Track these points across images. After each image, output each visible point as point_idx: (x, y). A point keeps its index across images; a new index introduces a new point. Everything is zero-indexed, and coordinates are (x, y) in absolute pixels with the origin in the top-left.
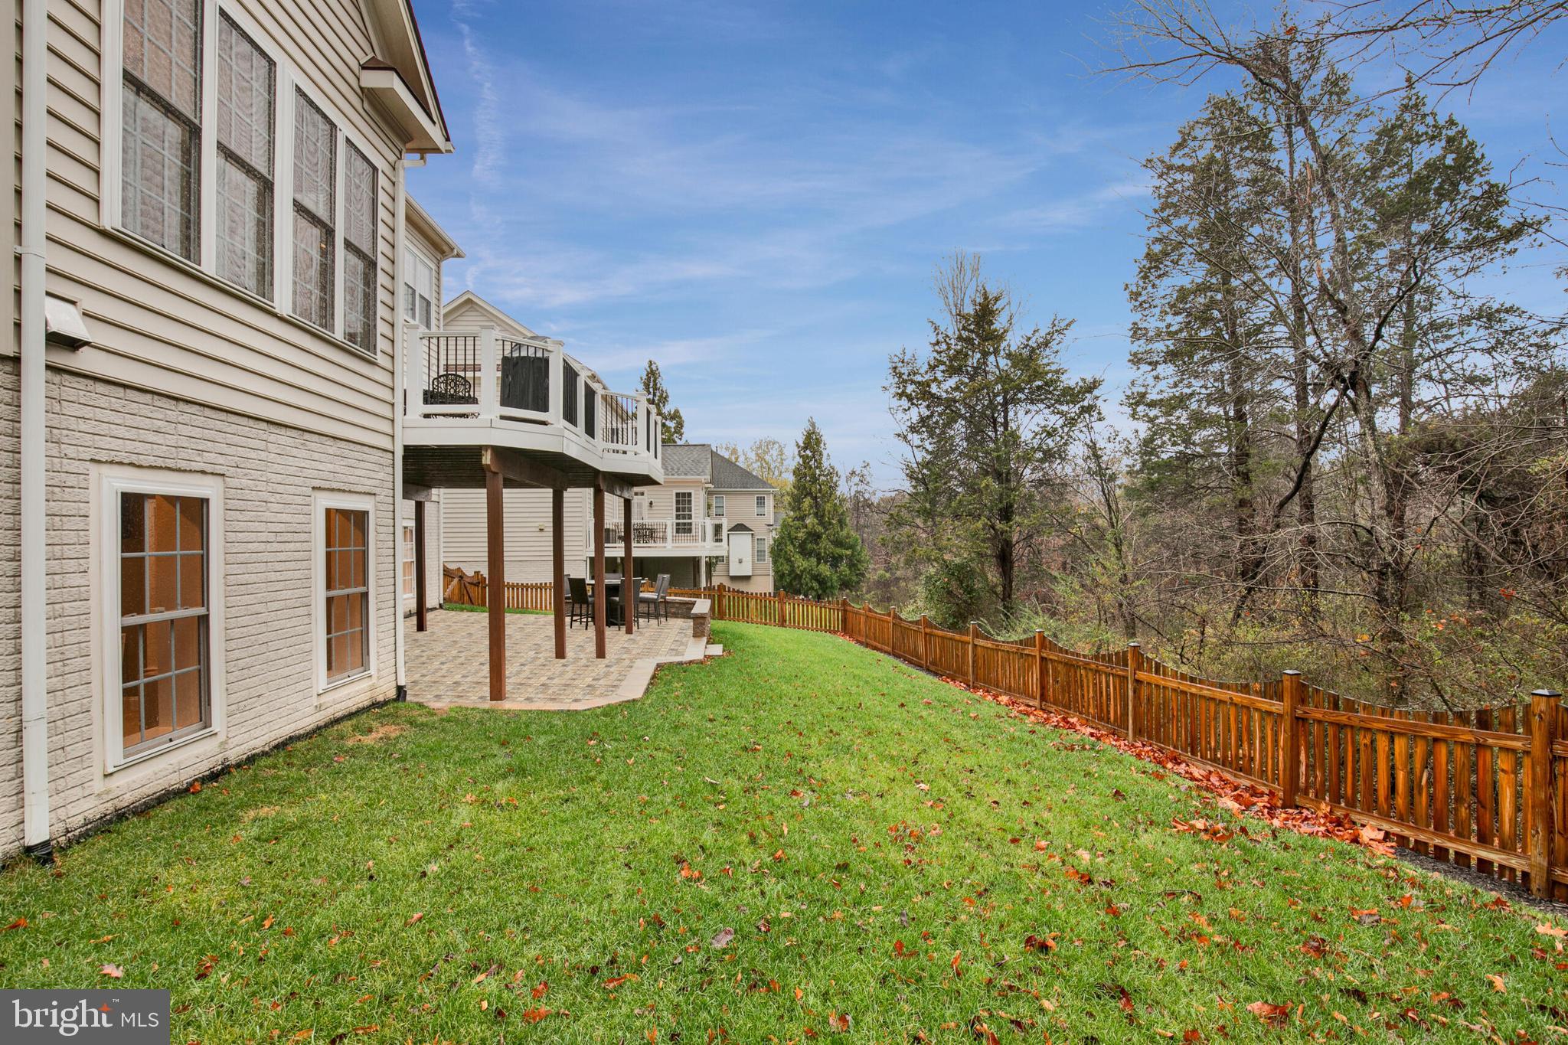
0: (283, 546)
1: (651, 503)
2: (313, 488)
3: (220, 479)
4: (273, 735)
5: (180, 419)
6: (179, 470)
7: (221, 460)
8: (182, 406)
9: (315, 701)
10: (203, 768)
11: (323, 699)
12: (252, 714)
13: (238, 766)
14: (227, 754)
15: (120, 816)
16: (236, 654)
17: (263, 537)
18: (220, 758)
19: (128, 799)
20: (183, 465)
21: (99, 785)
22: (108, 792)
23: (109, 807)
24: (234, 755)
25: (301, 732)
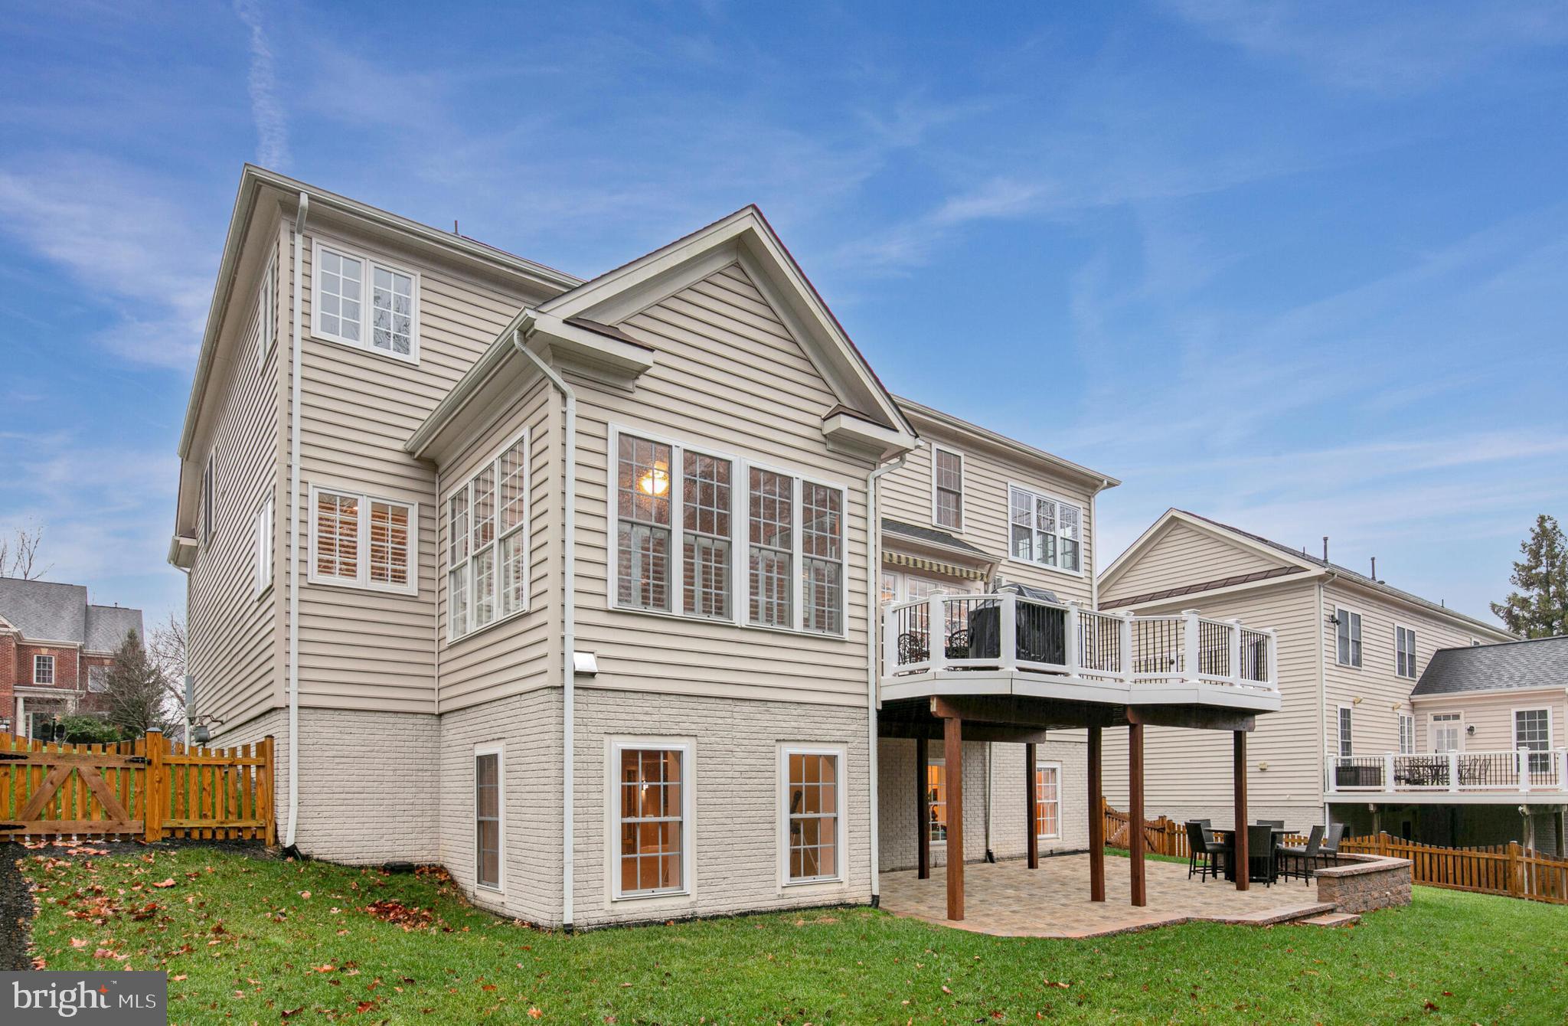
0: (748, 781)
1: (1471, 729)
2: (777, 740)
3: (694, 739)
4: (736, 906)
5: (662, 705)
6: (662, 735)
7: (694, 726)
8: (663, 697)
9: (780, 891)
10: (678, 914)
11: (787, 891)
12: (718, 888)
13: (704, 919)
14: (696, 909)
15: (619, 926)
16: (705, 848)
17: (730, 774)
18: (690, 911)
19: (624, 918)
20: (664, 732)
21: (607, 906)
22: (612, 911)
23: (613, 919)
24: (701, 911)
25: (763, 909)
